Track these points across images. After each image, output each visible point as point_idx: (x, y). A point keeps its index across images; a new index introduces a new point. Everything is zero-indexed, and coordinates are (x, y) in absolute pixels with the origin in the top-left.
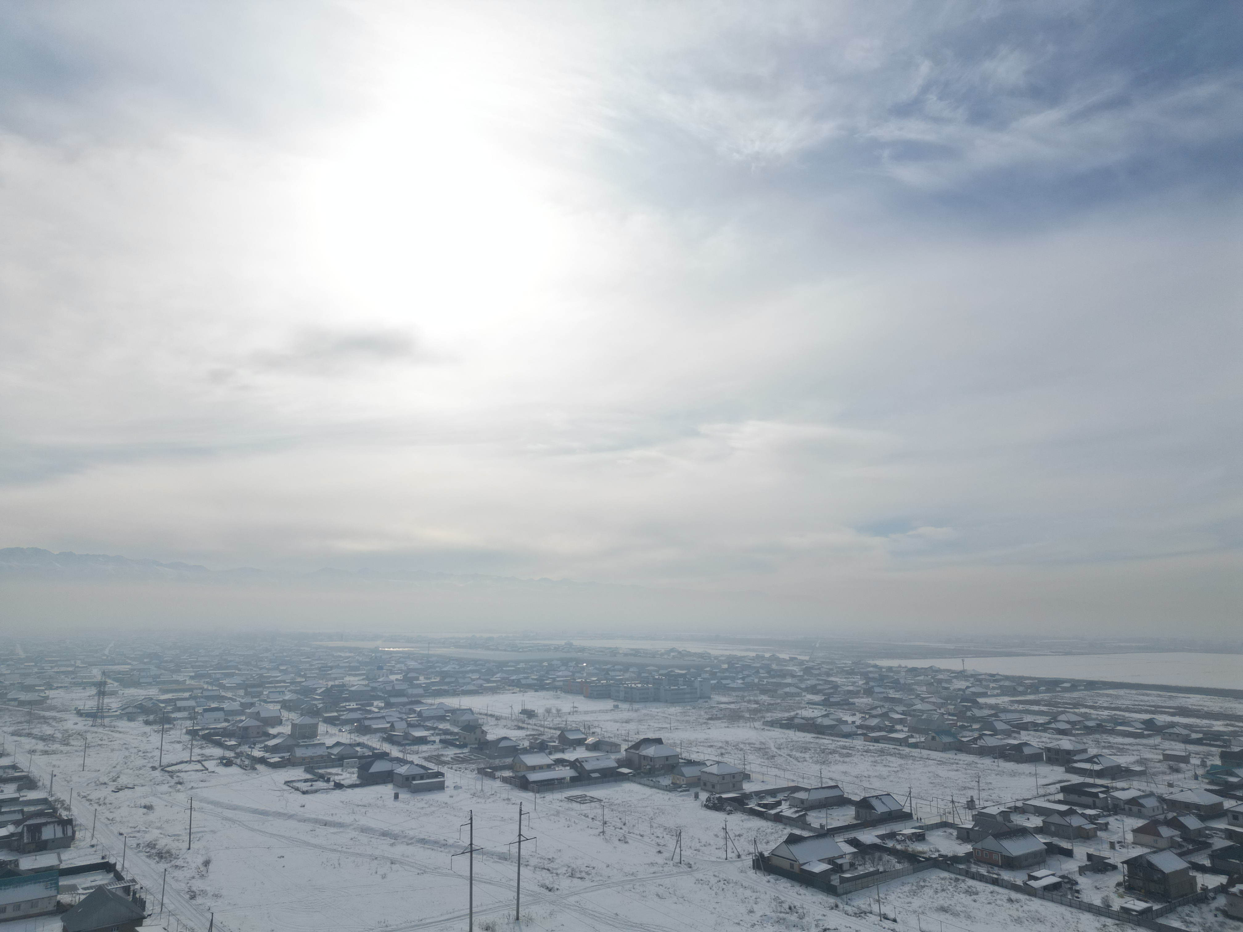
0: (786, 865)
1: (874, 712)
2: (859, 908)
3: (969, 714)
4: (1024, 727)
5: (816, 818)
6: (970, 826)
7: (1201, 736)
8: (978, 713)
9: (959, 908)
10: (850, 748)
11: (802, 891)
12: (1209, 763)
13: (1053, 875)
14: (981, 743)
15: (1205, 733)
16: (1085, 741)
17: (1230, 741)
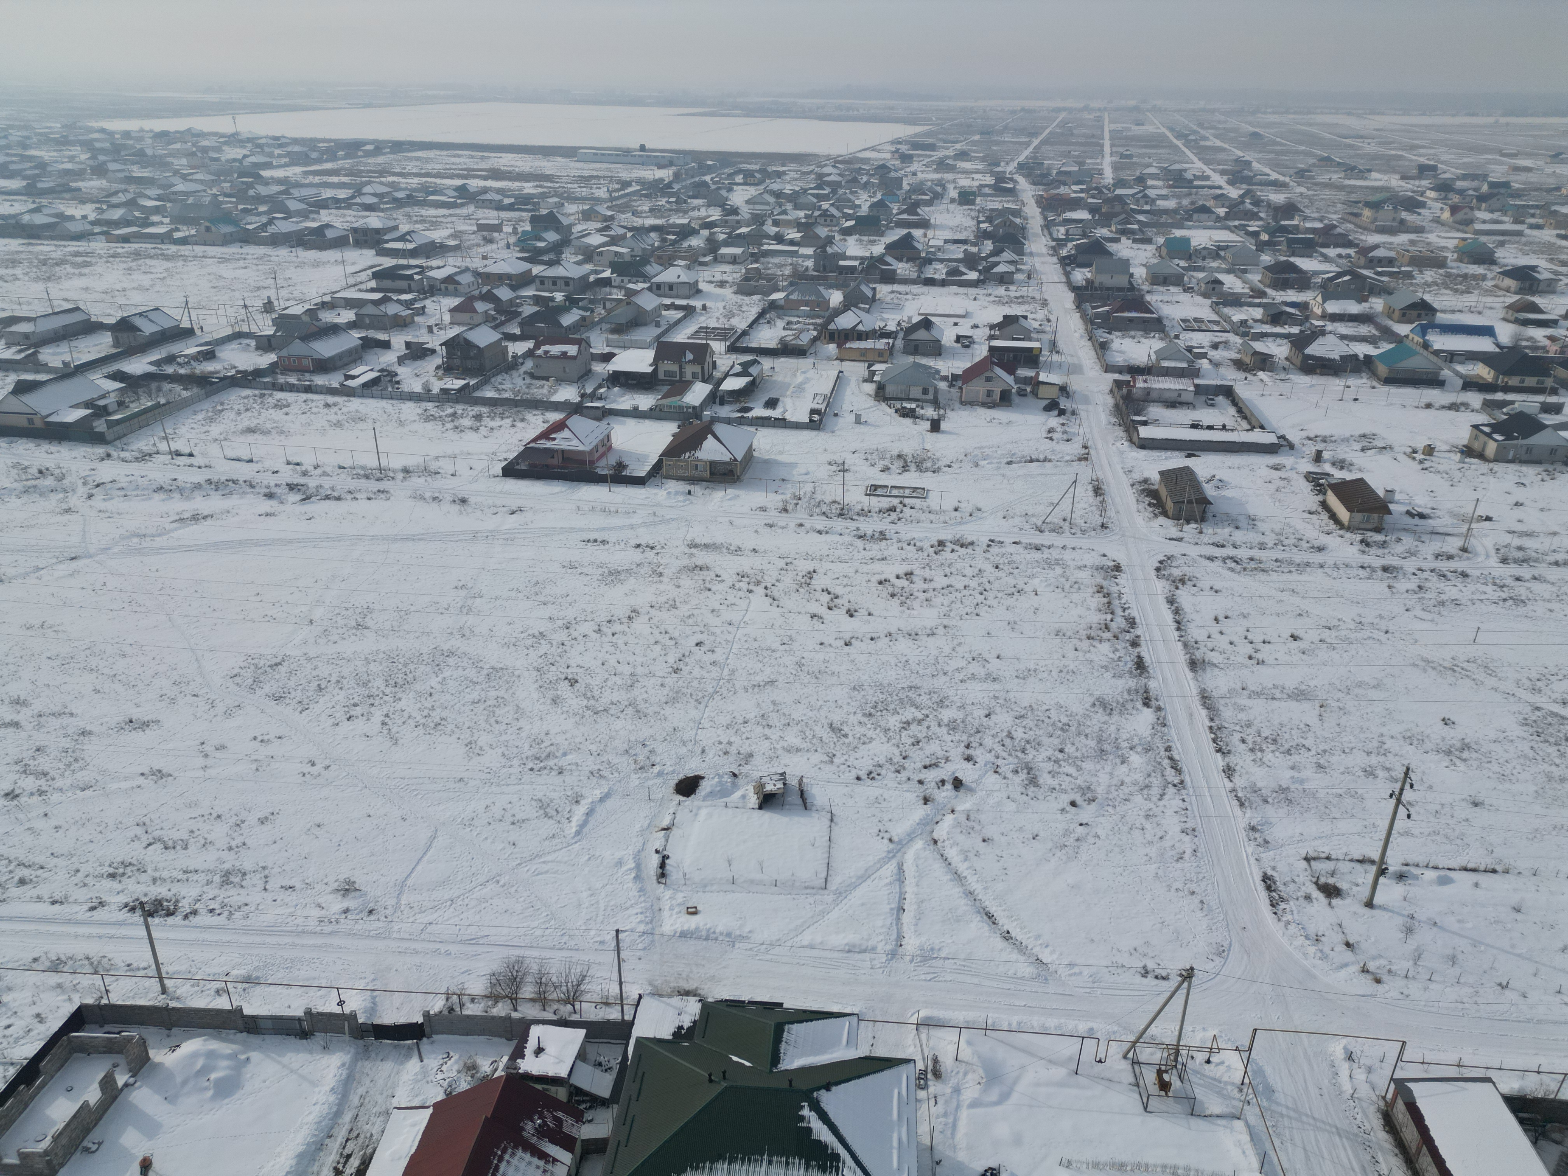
0: (22, 422)
1: (114, 200)
2: (140, 451)
3: (251, 192)
4: (323, 204)
5: (54, 354)
6: (271, 333)
7: (512, 200)
8: (263, 190)
9: (269, 425)
10: (87, 254)
11: (53, 448)
12: (520, 230)
13: (372, 370)
14: (272, 229)
15: (516, 197)
16: (395, 216)
17: (539, 203)
